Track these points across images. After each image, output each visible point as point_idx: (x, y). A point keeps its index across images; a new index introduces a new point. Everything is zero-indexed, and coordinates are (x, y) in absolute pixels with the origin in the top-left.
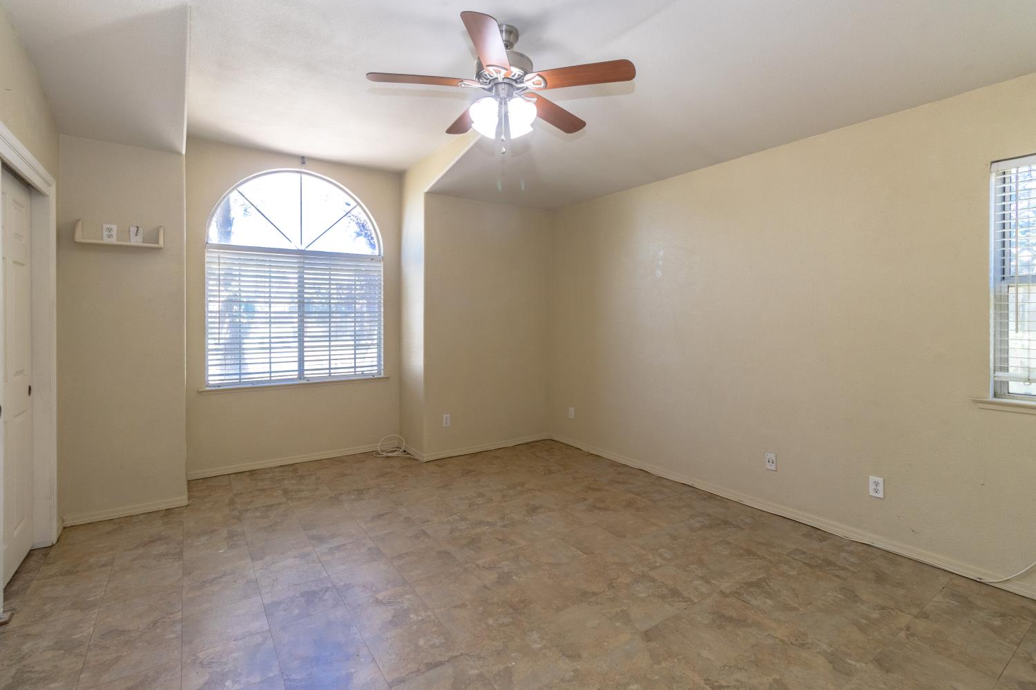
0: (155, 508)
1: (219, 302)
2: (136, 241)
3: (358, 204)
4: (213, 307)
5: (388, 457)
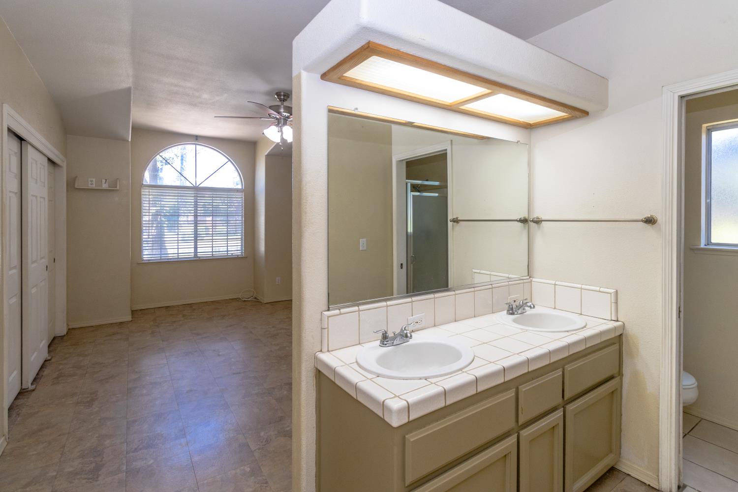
0: (114, 321)
1: (149, 215)
2: (105, 186)
3: (230, 160)
4: (145, 218)
5: (245, 301)
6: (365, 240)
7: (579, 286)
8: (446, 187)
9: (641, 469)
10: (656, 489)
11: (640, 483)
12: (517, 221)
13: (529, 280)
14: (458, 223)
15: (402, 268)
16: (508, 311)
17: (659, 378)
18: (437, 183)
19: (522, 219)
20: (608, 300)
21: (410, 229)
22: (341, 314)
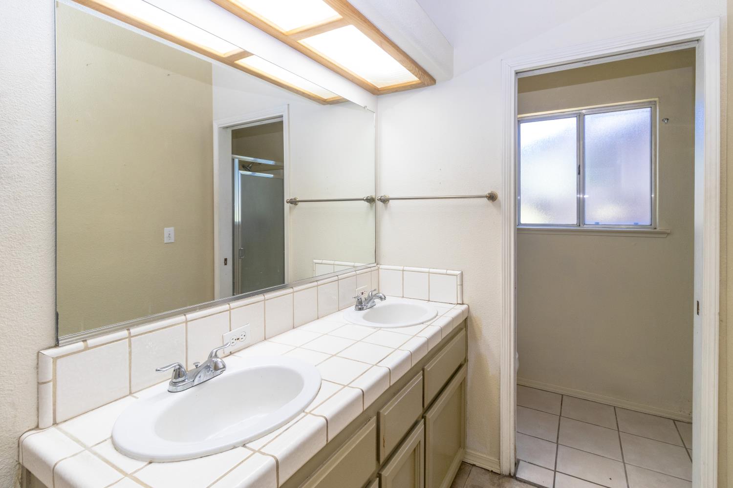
6: (172, 229)
7: (427, 270)
8: (282, 168)
9: (485, 456)
10: (498, 474)
11: (484, 471)
12: (363, 200)
13: (377, 268)
14: (296, 205)
15: (226, 264)
16: (357, 306)
17: (500, 358)
18: (271, 163)
19: (369, 198)
20: (454, 282)
21: (238, 218)
22: (87, 348)
